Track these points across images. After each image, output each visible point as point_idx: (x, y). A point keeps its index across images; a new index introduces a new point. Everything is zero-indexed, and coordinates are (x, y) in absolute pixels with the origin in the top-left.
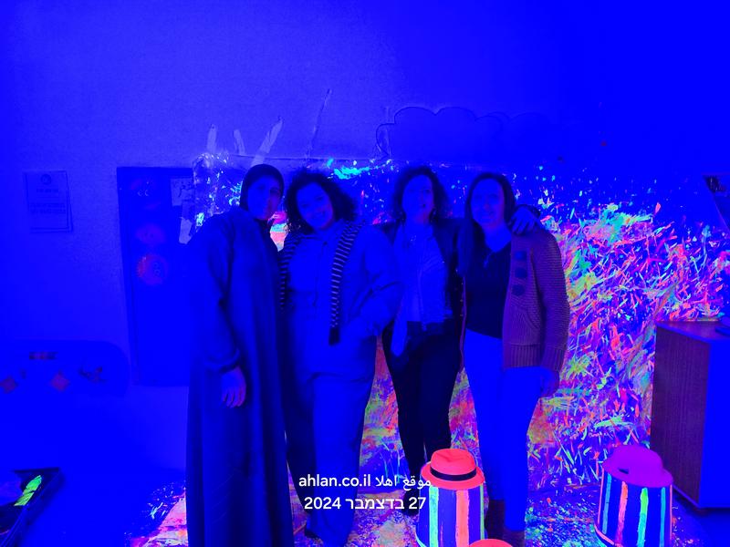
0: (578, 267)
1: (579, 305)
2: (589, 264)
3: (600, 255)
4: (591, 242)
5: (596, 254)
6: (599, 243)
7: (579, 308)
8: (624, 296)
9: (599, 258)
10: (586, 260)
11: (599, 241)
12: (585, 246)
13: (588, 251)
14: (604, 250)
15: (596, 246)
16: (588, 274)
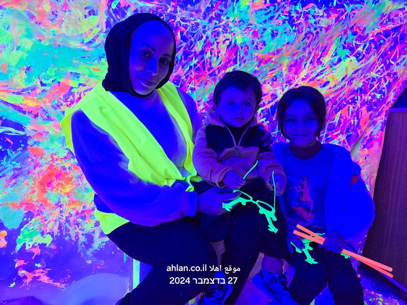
0: (336, 55)
1: (336, 91)
2: (347, 52)
3: (358, 43)
4: (352, 28)
5: (354, 42)
6: (358, 31)
7: (336, 94)
8: (375, 82)
9: (357, 46)
10: (344, 48)
11: (359, 27)
12: (345, 32)
13: (347, 38)
14: (361, 38)
15: (355, 34)
16: (348, 59)
